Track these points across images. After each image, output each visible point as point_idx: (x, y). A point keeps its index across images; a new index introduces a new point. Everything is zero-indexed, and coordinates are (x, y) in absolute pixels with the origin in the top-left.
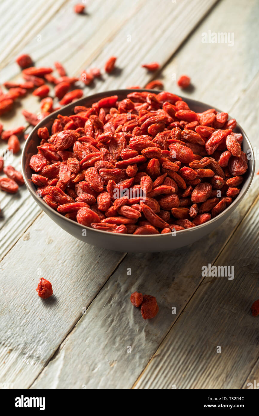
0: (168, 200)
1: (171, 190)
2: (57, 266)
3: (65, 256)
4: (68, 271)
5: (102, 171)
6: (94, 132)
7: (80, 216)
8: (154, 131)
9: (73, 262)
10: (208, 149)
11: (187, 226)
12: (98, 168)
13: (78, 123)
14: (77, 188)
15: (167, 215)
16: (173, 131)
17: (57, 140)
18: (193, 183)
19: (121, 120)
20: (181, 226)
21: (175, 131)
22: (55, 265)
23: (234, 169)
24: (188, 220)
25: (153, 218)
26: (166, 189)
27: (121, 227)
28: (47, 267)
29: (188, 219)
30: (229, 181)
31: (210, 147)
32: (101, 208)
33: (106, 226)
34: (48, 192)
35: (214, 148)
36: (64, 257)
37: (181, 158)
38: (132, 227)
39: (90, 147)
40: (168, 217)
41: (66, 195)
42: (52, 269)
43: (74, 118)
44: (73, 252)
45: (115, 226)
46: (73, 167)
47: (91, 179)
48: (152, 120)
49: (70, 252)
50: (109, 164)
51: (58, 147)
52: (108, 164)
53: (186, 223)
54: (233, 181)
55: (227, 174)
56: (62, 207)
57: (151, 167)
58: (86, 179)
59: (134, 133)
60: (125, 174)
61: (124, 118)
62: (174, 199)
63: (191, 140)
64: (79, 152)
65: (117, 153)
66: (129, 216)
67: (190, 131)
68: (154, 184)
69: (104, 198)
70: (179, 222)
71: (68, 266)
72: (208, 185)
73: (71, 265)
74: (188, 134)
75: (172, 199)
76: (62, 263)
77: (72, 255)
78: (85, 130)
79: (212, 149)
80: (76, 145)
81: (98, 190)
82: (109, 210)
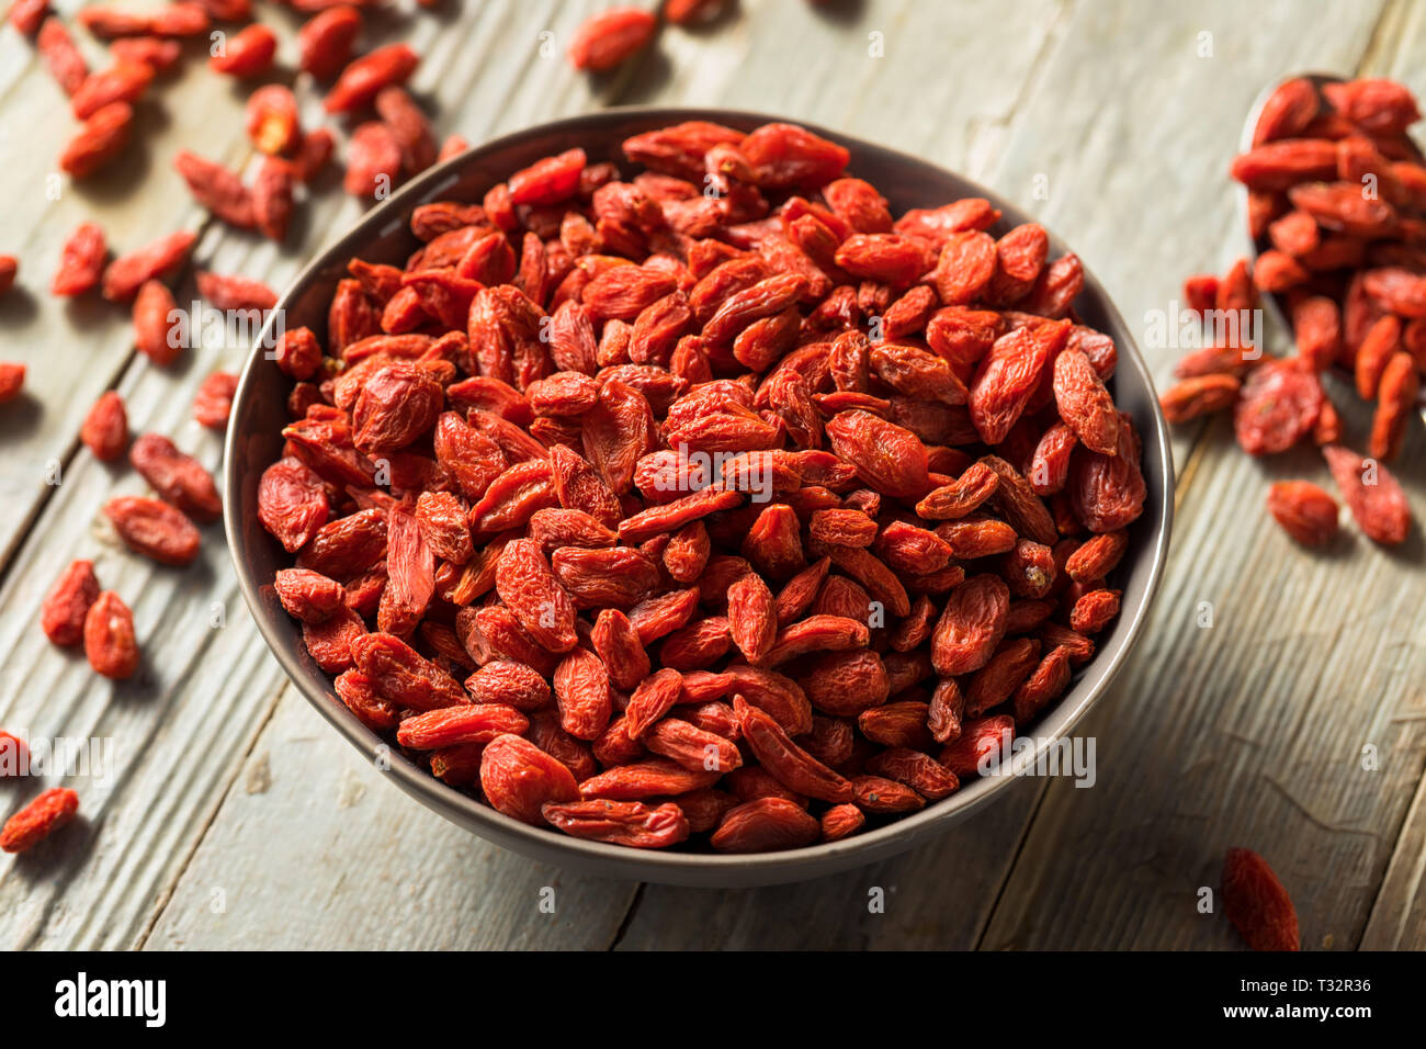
0: (842, 679)
1: (854, 635)
2: (396, 914)
3: (424, 861)
4: (445, 930)
5: (565, 560)
6: (511, 357)
7: (495, 774)
8: (757, 354)
9: (456, 887)
10: (983, 424)
11: (925, 782)
12: (547, 541)
13: (438, 306)
14: (466, 624)
15: (843, 743)
16: (836, 352)
17: (364, 407)
18: (935, 586)
19: (618, 294)
20: (901, 782)
21: (845, 350)
22: (389, 905)
23: (1094, 502)
24: (927, 758)
25: (790, 762)
26: (835, 632)
27: (664, 819)
28: (353, 920)
29: (927, 753)
30: (1076, 561)
31: (992, 413)
32: (577, 731)
33: (603, 818)
34: (351, 657)
35: (1007, 419)
36: (420, 867)
37: (878, 476)
38: (708, 809)
39: (501, 434)
40: (846, 749)
41: (423, 662)
42: (380, 926)
43: (420, 284)
44: (452, 842)
45: (639, 813)
46: (446, 541)
47: (526, 600)
48: (750, 302)
49: (441, 841)
50: (593, 528)
51: (370, 444)
52: (586, 525)
53: (921, 772)
54: (1095, 562)
55: (1066, 522)
56: (414, 727)
57: (767, 539)
58: (502, 594)
59: (680, 368)
60: (663, 569)
61: (629, 287)
62: (866, 675)
63: (912, 391)
64: (462, 463)
65: (620, 470)
66: (694, 764)
67: (906, 350)
68: (782, 606)
69: (587, 686)
70: (892, 765)
71: (438, 907)
72: (993, 591)
73: (450, 903)
74: (903, 366)
75: (857, 674)
76: (413, 895)
77: (451, 855)
78: (473, 341)
79: (1001, 425)
80: (445, 430)
81: (554, 648)
82: (608, 737)
